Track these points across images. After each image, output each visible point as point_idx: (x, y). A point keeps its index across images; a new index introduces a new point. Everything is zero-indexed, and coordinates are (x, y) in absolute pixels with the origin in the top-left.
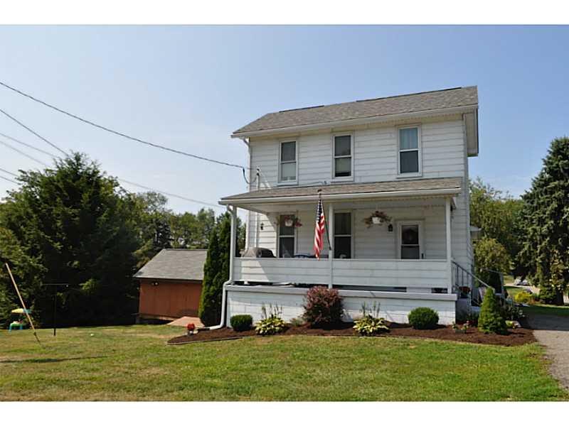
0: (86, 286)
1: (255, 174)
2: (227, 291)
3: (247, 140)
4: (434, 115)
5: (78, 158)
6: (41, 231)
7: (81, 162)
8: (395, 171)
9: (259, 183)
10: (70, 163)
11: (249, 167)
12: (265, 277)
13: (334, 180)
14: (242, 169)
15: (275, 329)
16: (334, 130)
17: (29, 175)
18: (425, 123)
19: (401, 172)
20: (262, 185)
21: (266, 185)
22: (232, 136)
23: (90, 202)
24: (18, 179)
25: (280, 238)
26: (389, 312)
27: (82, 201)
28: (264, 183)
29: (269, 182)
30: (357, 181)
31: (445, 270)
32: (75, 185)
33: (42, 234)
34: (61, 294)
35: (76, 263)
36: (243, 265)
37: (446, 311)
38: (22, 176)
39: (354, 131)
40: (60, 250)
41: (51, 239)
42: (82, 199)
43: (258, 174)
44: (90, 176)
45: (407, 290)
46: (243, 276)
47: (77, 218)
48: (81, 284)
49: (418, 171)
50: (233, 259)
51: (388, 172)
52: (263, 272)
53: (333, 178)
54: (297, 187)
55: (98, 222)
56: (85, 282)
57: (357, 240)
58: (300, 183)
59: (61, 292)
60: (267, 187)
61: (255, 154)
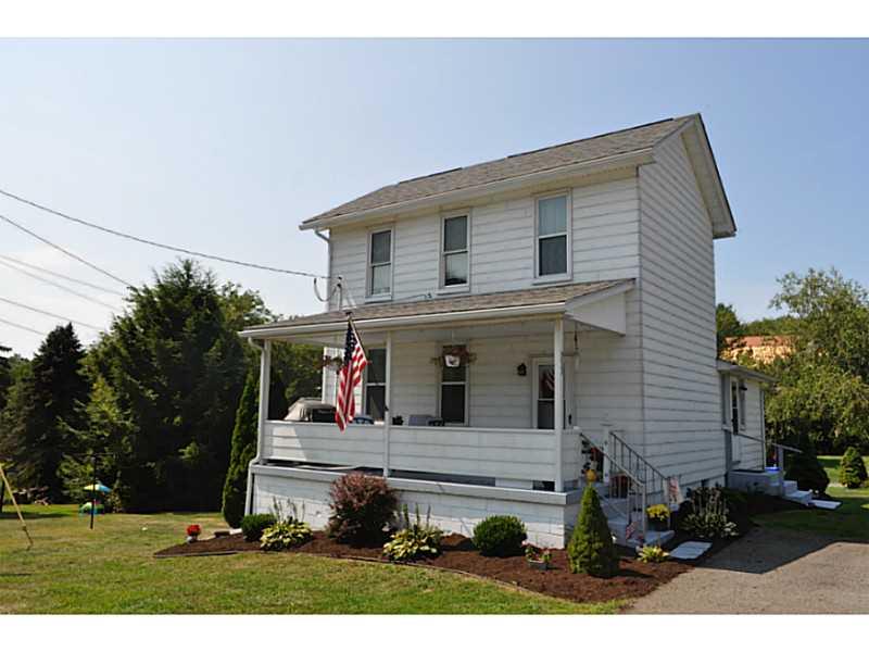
0: (188, 452)
1: (336, 286)
2: (253, 475)
3: (326, 233)
4: (593, 171)
5: (188, 267)
6: (128, 373)
7: (191, 273)
8: (530, 273)
9: (341, 300)
10: (179, 274)
11: (326, 275)
12: (301, 452)
13: (442, 292)
14: (313, 279)
15: (282, 541)
16: (444, 208)
17: (142, 294)
18: (577, 187)
19: (541, 274)
20: (345, 303)
21: (349, 303)
22: (302, 228)
23: (195, 332)
24: (127, 299)
25: (368, 387)
26: (464, 519)
27: (185, 329)
28: (347, 298)
29: (354, 297)
30: (475, 290)
31: (551, 450)
32: (177, 305)
33: (129, 378)
34: (153, 465)
35: (178, 419)
36: (274, 434)
37: (550, 522)
38: (132, 295)
39: (472, 207)
40: (155, 401)
41: (141, 384)
42: (185, 326)
43: (339, 285)
44: (205, 293)
45: (497, 483)
46: (275, 450)
47: (180, 355)
48: (181, 451)
49: (565, 271)
50: (264, 423)
51: (519, 274)
52: (299, 446)
53: (440, 288)
54: (390, 304)
55: (206, 359)
56: (185, 448)
57: (474, 391)
58: (395, 298)
59: (152, 462)
60: (351, 306)
61: (337, 254)
